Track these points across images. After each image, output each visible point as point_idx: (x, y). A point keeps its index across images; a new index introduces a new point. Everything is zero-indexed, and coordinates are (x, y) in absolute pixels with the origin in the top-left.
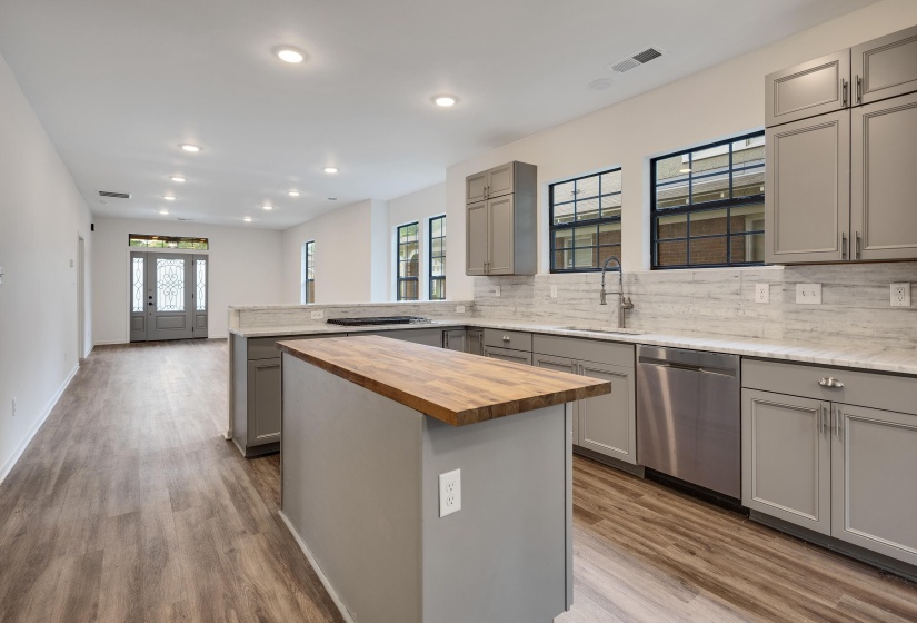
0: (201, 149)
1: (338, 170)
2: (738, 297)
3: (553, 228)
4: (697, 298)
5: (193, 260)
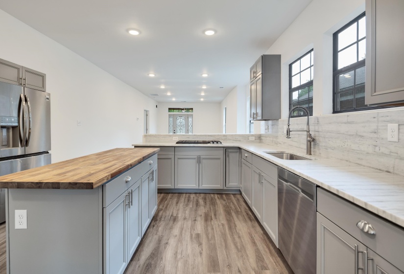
0: (155, 75)
1: (208, 75)
2: (375, 135)
3: (291, 90)
4: (350, 135)
5: (188, 117)
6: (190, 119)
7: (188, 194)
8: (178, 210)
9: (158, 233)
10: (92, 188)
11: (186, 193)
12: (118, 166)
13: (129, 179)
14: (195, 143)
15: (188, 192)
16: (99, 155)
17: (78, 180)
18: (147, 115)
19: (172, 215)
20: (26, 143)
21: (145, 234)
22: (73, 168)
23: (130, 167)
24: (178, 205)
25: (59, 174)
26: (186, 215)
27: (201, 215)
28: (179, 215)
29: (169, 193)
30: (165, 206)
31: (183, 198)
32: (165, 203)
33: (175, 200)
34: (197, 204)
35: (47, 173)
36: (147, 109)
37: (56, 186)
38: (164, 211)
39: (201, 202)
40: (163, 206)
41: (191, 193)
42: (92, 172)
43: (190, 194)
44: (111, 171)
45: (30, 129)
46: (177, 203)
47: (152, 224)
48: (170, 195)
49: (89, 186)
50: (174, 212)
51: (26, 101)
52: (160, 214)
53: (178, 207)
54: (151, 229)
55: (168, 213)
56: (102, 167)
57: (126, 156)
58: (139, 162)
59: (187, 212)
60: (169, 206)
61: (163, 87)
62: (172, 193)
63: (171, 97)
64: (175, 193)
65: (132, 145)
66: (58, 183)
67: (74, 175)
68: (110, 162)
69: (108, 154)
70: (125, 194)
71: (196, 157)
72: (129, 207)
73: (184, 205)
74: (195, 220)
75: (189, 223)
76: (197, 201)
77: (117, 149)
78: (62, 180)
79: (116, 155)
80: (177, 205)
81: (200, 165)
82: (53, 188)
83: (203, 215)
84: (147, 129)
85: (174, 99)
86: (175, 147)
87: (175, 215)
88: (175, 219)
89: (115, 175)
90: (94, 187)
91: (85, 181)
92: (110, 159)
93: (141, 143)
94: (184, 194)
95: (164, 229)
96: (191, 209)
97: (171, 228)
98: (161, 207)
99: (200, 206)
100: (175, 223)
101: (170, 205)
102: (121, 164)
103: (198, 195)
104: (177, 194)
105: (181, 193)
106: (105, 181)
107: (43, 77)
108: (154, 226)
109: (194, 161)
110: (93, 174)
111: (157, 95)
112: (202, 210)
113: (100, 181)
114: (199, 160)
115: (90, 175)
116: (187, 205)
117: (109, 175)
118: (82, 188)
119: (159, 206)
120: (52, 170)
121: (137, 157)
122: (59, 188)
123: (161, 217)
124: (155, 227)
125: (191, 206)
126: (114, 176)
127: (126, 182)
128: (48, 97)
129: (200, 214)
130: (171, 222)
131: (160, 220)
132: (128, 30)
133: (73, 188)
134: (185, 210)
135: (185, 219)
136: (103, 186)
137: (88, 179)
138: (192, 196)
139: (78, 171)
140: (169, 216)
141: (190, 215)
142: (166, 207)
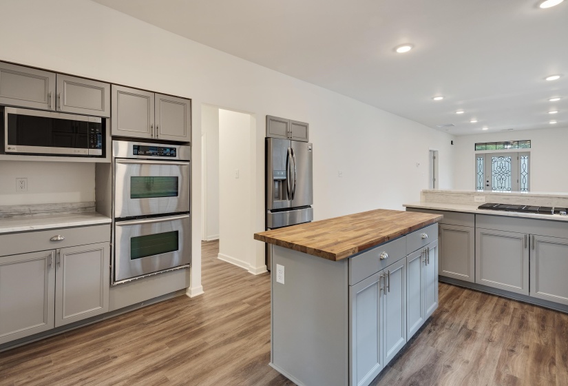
0: (445, 97)
5: (518, 156)
6: (524, 161)
7: (503, 300)
8: (478, 321)
9: (436, 345)
10: (335, 260)
11: (500, 297)
12: (372, 236)
13: (385, 256)
14: (519, 209)
15: (505, 298)
16: (355, 216)
17: (323, 247)
18: (434, 158)
19: (465, 326)
20: (292, 196)
21: (414, 338)
22: (324, 232)
23: (386, 240)
24: (480, 312)
25: (309, 237)
26: (494, 336)
27: (528, 347)
28: (480, 331)
29: (465, 288)
30: (453, 308)
31: (491, 304)
32: (455, 302)
33: (475, 303)
34: (522, 324)
35: (299, 234)
36: (435, 149)
37: (303, 249)
38: (451, 314)
39: (532, 321)
40: (451, 307)
41: (510, 300)
42: (339, 240)
43: (508, 302)
44: (359, 243)
45: (295, 181)
46: (478, 309)
47: (428, 327)
48: (465, 292)
49: (332, 257)
50: (470, 321)
51: (292, 154)
52: (444, 316)
53: (478, 316)
54: (424, 335)
55: (459, 320)
56: (352, 234)
57: (387, 222)
58: (403, 234)
59: (496, 330)
60: (460, 309)
61: (460, 112)
62: (470, 289)
63: (479, 125)
64: (477, 291)
65: (404, 206)
66: (305, 247)
67: (321, 241)
68: (364, 229)
69: (365, 217)
70: (379, 275)
71: (523, 236)
72: (385, 293)
73: (491, 316)
74: (512, 351)
75: (499, 351)
76: (523, 318)
77: (380, 211)
78: (309, 244)
79: (374, 220)
80: (477, 313)
81: (533, 253)
82: (302, 251)
83: (532, 348)
84: (434, 180)
85: (485, 129)
86: (475, 214)
87: (470, 327)
88: (470, 335)
89: (364, 249)
90: (337, 259)
91: (328, 250)
92: (365, 225)
93: (417, 203)
94: (495, 299)
95: (447, 342)
96: (506, 329)
97: (460, 346)
98: (446, 306)
99: (527, 328)
100: (469, 340)
101: (464, 309)
102: (375, 234)
103: (526, 307)
104: (480, 294)
105: (489, 294)
106: (351, 254)
107: (306, 126)
108: (430, 332)
109: (518, 245)
110: (339, 242)
111: (452, 125)
112: (532, 338)
113: (344, 253)
114: (530, 243)
115: (337, 243)
116: (498, 319)
117: (355, 248)
118: (326, 258)
119: (441, 304)
120: (305, 231)
121: (401, 226)
122: (306, 252)
123: (444, 323)
124: (431, 334)
125: (506, 321)
126: (362, 249)
127: (381, 259)
128: (310, 147)
129: (526, 344)
130: (461, 338)
131: (443, 326)
132: (395, 49)
133: (318, 256)
134: (491, 326)
135: (489, 340)
136: (348, 259)
137: (332, 248)
138: (512, 306)
139: (327, 236)
140: (459, 325)
141: (501, 338)
142: (456, 310)
